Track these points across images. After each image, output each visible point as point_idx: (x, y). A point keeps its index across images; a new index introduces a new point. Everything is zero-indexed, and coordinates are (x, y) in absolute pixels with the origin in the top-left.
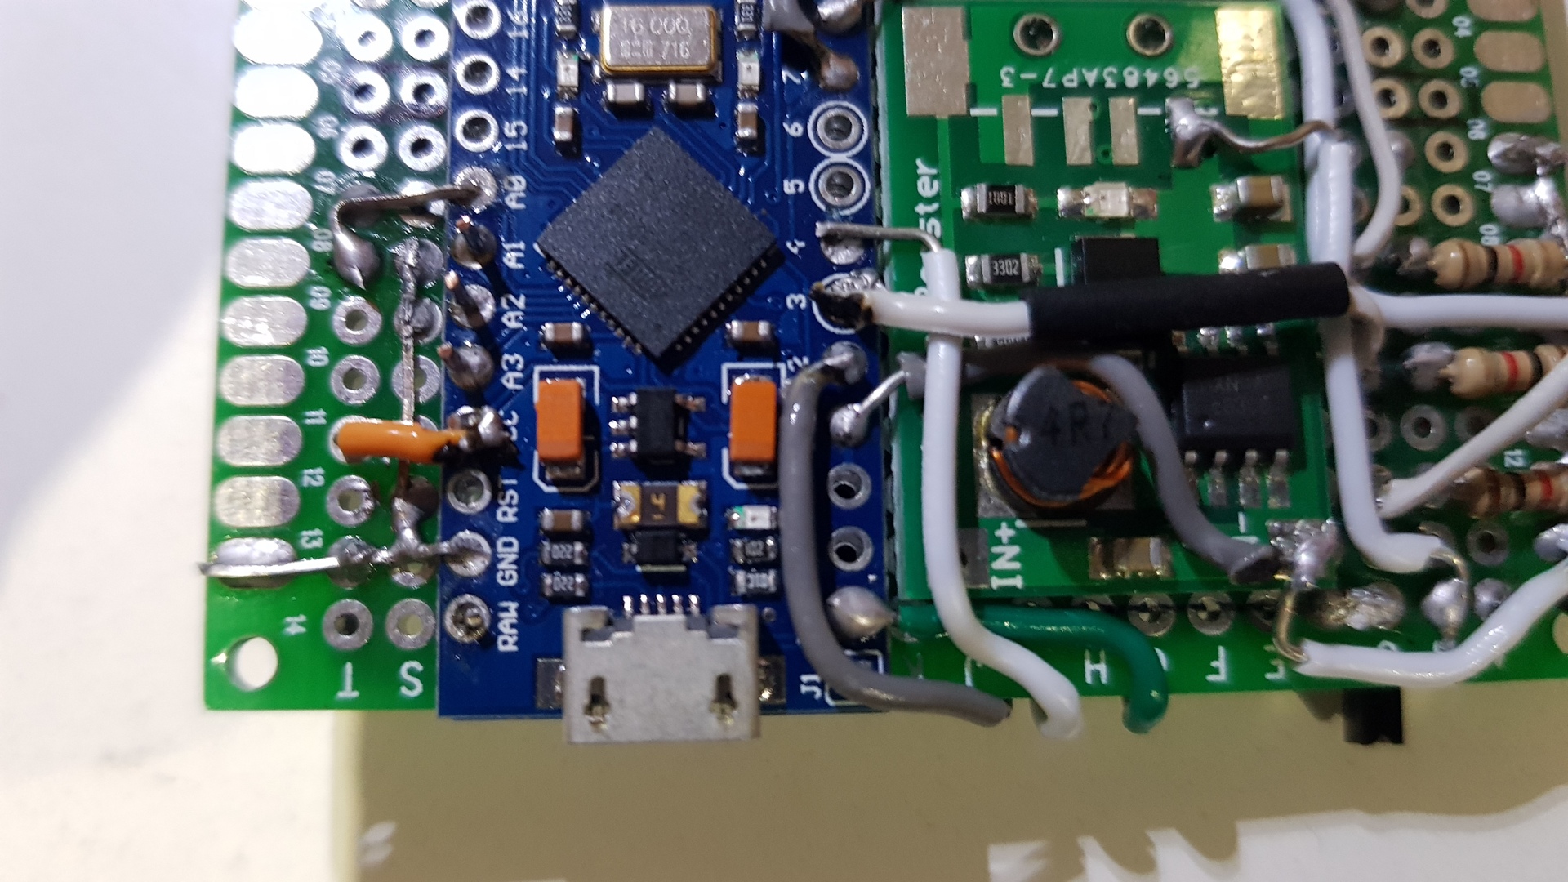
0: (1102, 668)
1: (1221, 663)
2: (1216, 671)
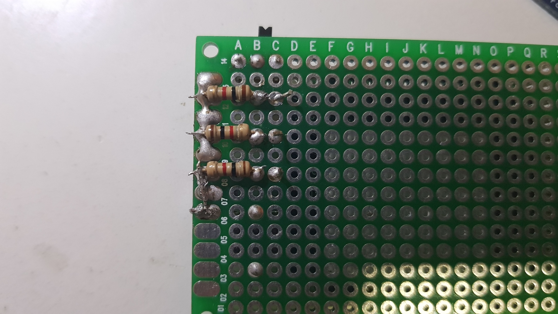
0: (367, 47)
1: (330, 46)
2: (331, 44)
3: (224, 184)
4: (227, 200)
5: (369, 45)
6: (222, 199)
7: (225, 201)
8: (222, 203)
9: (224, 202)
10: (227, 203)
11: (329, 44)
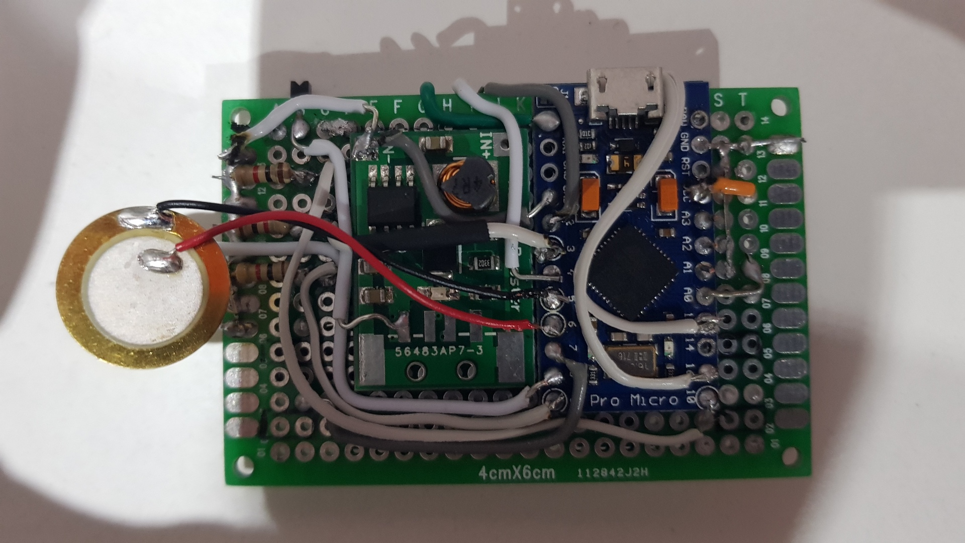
0: (445, 105)
1: (396, 107)
2: (398, 104)
3: (262, 292)
4: (266, 312)
5: (447, 102)
6: (260, 311)
7: (264, 313)
8: (260, 316)
9: (262, 315)
10: (266, 316)
11: (395, 104)
